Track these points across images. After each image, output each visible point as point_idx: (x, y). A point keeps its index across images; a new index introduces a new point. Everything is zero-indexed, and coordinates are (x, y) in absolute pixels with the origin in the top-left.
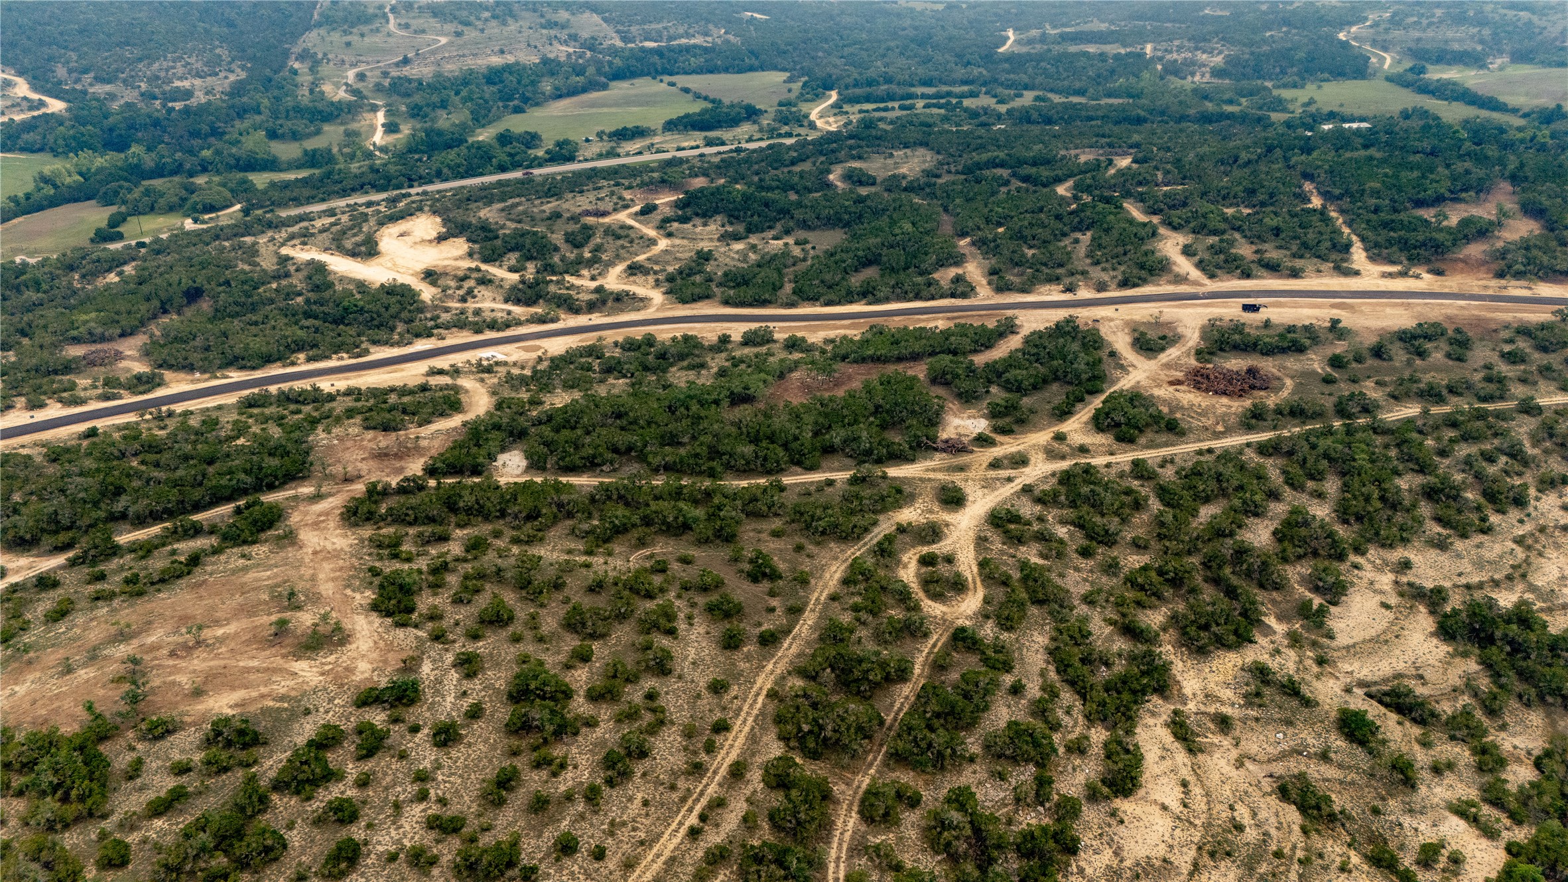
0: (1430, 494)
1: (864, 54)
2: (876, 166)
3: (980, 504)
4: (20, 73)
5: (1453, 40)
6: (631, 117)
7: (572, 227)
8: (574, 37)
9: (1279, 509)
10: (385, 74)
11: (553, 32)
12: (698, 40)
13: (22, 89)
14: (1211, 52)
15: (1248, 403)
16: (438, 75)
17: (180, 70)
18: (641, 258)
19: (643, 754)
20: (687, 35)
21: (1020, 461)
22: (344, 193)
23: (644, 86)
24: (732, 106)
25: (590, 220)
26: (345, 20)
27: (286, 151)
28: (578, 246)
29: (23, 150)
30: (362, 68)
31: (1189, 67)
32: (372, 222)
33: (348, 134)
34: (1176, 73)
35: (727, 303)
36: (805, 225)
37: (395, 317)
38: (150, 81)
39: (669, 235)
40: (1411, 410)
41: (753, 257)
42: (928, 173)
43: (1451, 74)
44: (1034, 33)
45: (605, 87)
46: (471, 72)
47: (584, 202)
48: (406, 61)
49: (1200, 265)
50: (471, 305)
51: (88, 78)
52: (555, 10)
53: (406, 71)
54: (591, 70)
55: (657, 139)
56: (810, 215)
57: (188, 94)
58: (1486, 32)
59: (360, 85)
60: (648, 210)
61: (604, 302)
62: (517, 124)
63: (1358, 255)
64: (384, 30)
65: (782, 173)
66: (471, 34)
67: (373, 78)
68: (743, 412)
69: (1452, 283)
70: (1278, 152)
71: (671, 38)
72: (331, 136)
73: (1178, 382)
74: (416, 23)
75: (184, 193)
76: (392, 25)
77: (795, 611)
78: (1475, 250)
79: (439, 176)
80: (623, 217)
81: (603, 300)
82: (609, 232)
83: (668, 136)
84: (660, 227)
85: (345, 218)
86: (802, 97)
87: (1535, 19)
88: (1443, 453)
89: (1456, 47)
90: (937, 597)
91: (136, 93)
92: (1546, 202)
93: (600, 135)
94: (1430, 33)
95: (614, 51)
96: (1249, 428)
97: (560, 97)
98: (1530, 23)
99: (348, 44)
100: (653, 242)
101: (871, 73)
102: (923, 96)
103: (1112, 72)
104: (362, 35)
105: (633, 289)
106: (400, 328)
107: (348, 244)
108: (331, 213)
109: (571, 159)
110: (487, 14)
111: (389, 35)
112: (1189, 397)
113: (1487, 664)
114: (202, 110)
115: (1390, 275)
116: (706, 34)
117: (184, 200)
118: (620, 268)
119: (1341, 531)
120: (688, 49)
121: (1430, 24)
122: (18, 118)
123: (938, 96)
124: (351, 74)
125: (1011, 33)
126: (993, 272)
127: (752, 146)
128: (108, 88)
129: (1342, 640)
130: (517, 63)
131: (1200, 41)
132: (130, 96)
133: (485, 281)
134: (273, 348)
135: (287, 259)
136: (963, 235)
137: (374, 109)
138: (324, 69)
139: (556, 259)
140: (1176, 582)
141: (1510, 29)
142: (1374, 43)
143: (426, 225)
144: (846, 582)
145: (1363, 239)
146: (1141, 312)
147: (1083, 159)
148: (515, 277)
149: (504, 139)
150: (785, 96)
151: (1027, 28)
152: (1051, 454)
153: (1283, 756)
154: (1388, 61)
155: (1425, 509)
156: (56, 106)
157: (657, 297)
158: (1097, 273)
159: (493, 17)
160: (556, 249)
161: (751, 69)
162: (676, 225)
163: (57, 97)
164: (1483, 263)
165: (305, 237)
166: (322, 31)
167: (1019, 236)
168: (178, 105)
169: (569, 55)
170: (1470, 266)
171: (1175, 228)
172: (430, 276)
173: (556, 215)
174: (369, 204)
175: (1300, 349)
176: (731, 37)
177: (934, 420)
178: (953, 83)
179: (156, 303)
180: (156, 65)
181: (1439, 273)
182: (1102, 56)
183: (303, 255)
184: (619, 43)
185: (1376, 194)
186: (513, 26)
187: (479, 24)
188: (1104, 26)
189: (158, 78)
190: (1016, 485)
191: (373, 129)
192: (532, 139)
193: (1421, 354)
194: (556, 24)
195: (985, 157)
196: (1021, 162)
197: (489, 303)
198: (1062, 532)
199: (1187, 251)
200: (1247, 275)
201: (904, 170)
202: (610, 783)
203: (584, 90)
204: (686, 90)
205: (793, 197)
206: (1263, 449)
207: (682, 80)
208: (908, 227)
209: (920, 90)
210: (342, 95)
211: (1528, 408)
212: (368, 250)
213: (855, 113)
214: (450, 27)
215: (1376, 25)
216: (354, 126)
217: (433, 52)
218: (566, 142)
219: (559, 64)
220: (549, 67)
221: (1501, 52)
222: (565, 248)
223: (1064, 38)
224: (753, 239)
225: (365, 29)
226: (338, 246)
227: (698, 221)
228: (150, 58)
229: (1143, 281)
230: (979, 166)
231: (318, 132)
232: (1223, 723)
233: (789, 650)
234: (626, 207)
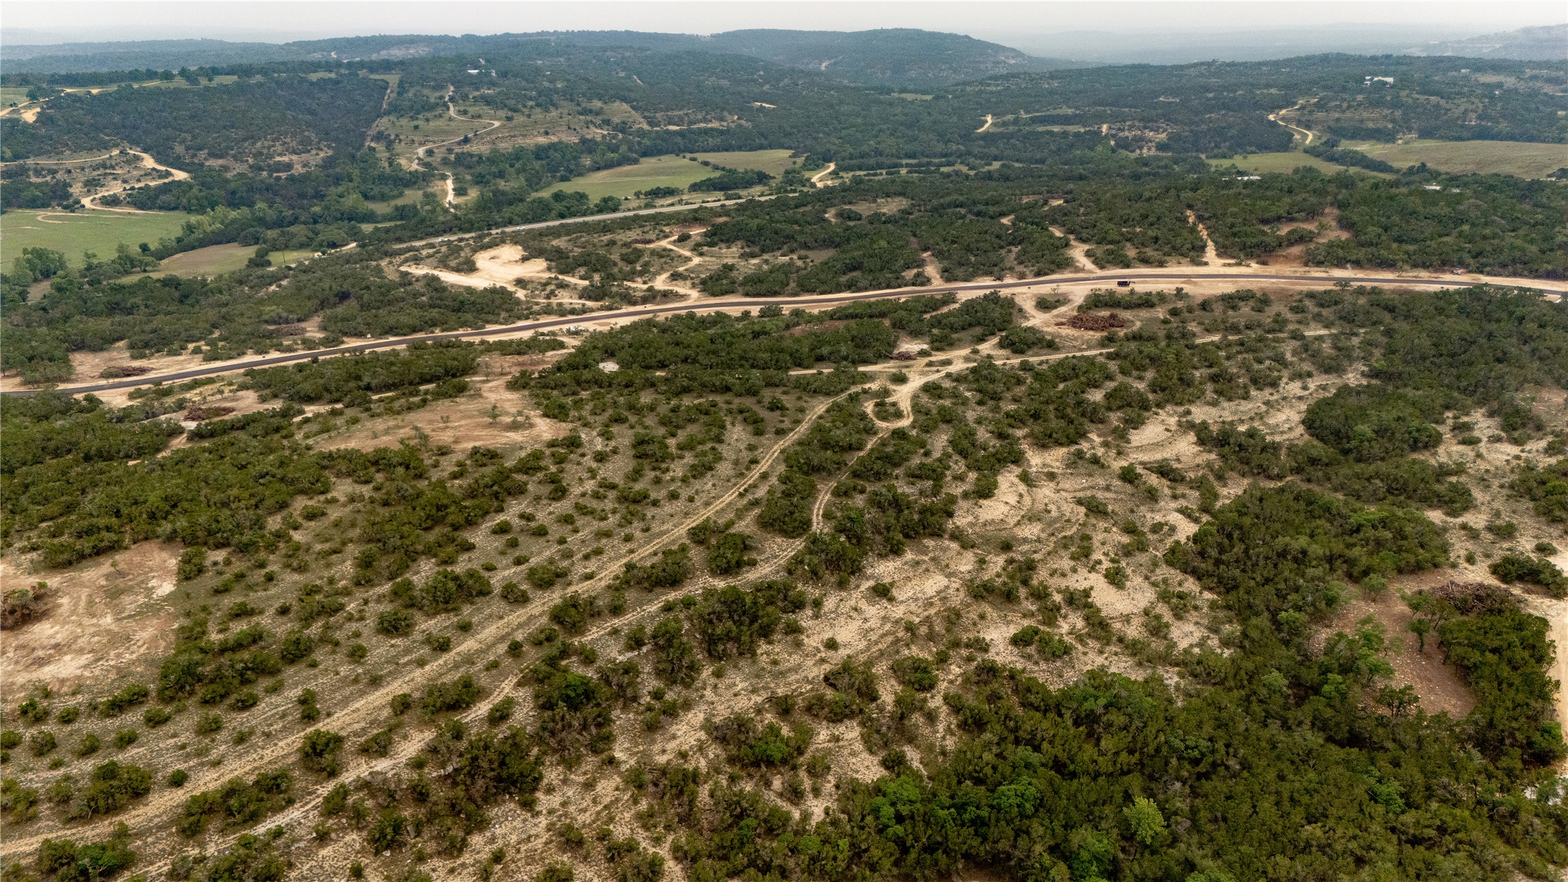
0: (1214, 378)
1: (859, 135)
2: (863, 208)
3: (916, 382)
4: (145, 151)
5: (1368, 119)
6: (663, 182)
7: (625, 251)
8: (607, 122)
9: (1111, 385)
10: (450, 151)
11: (589, 118)
12: (715, 124)
13: (149, 162)
14: (1157, 130)
15: (1105, 334)
16: (494, 151)
17: (279, 148)
18: (681, 269)
19: (711, 469)
20: (705, 120)
21: (948, 362)
22: (437, 234)
23: (668, 161)
24: (746, 172)
25: (640, 246)
26: (411, 108)
27: (380, 208)
28: (630, 262)
29: (161, 208)
30: (430, 146)
31: (1140, 141)
32: (467, 250)
33: (426, 195)
34: (1126, 147)
35: (747, 295)
36: (806, 246)
37: (499, 307)
38: (255, 156)
39: (701, 254)
40: (1216, 338)
41: (765, 267)
42: (903, 211)
43: (1363, 148)
44: (1010, 117)
45: (636, 162)
46: (522, 149)
47: (633, 235)
48: (466, 140)
49: (1095, 262)
50: (554, 301)
51: (203, 154)
52: (590, 100)
53: (467, 148)
54: (623, 149)
55: (685, 197)
56: (809, 239)
57: (289, 166)
58: (1398, 113)
59: (429, 159)
60: (683, 239)
61: (654, 297)
62: (568, 188)
63: (1210, 253)
64: (446, 116)
65: (788, 213)
66: (519, 119)
67: (439, 155)
68: (763, 340)
69: (1271, 269)
70: (1173, 192)
71: (691, 123)
72: (412, 196)
73: (1062, 324)
74: (472, 110)
75: (311, 235)
76: (452, 111)
77: (797, 422)
78: (1296, 250)
79: (511, 222)
80: (664, 243)
81: (652, 296)
82: (653, 253)
83: (694, 195)
84: (693, 250)
85: (444, 249)
86: (805, 167)
87: (1443, 102)
88: (1228, 358)
89: (1371, 125)
90: (884, 419)
91: (246, 166)
92: (1355, 218)
93: (637, 194)
94: (1348, 114)
95: (641, 133)
96: (1103, 346)
97: (598, 169)
98: (1437, 106)
99: (416, 127)
100: (689, 259)
101: (865, 148)
102: (907, 165)
103: (1072, 146)
104: (427, 120)
105: (676, 289)
106: (503, 315)
107: (453, 263)
108: (432, 246)
109: (615, 210)
110: (531, 103)
111: (450, 119)
112: (1066, 331)
113: (1223, 456)
114: (304, 178)
115: (1229, 265)
116: (722, 119)
117: (311, 239)
118: (665, 276)
119: (1151, 396)
120: (706, 132)
121: (1349, 107)
122: (153, 184)
123: (920, 165)
124: (421, 151)
125: (989, 119)
126: (945, 270)
127: (763, 199)
128: (220, 162)
129: (1134, 444)
130: (560, 142)
131: (1148, 122)
132: (239, 168)
133: (563, 286)
134: (418, 322)
135: (407, 274)
136: (926, 250)
137: (444, 178)
138: (398, 148)
139: (616, 270)
140: (1036, 416)
141: (1420, 110)
142: (1299, 123)
143: (510, 252)
144: (828, 411)
145: (1216, 243)
146: (1045, 289)
147: (1025, 200)
148: (587, 283)
149: (558, 197)
150: (790, 166)
151: (1004, 114)
152: (967, 359)
153: (1084, 489)
154: (1310, 137)
155: (1209, 387)
156: (180, 175)
157: (694, 294)
158: (1020, 268)
159: (538, 105)
160: (615, 264)
161: (761, 147)
162: (705, 248)
163: (180, 169)
164: (1300, 257)
165: (417, 260)
166: (392, 118)
167: (968, 249)
168: (283, 175)
169: (604, 136)
170: (1288, 259)
171: (1083, 241)
172: (520, 282)
173: (612, 243)
174: (461, 240)
175: (1152, 306)
176: (743, 122)
177: (893, 345)
178: (935, 156)
179: (316, 302)
180: (259, 144)
181: (1264, 263)
182: (1065, 134)
183: (419, 271)
184: (646, 127)
185: (1234, 215)
186: (554, 113)
187: (526, 111)
188: (1070, 111)
189: (261, 154)
190: (943, 374)
191: (445, 193)
192: (582, 197)
193: (1234, 308)
194: (591, 111)
195: (948, 199)
196: (974, 203)
197: (566, 299)
198: (968, 394)
199: (1088, 254)
200: (1128, 266)
201: (884, 210)
202: (694, 477)
203: (619, 164)
204: (706, 164)
205: (796, 227)
206: (1110, 357)
207: (701, 156)
208: (883, 243)
209: (904, 162)
210: (415, 166)
211: (1296, 336)
212: (469, 267)
213: (847, 176)
214: (502, 113)
215: (1303, 108)
216: (430, 190)
217: (489, 133)
218: (611, 199)
219: (596, 143)
220: (588, 146)
221: (1410, 130)
222: (621, 264)
223: (1034, 120)
224: (765, 257)
225: (429, 115)
226: (444, 264)
227: (723, 245)
228: (254, 138)
229: (1053, 272)
230: (943, 207)
231: (401, 195)
232: (1051, 476)
233: (792, 437)
234: (666, 237)
